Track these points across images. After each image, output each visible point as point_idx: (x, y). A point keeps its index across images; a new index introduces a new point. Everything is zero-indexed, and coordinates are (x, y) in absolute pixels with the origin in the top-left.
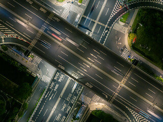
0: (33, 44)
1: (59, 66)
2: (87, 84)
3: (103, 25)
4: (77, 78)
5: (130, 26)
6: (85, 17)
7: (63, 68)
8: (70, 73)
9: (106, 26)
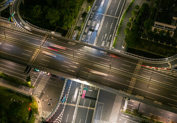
0: (139, 66)
1: (106, 53)
2: (74, 44)
3: (69, 104)
4: (85, 47)
5: (37, 119)
6: (91, 108)
7: (101, 52)
8: (94, 50)
9: (65, 104)
